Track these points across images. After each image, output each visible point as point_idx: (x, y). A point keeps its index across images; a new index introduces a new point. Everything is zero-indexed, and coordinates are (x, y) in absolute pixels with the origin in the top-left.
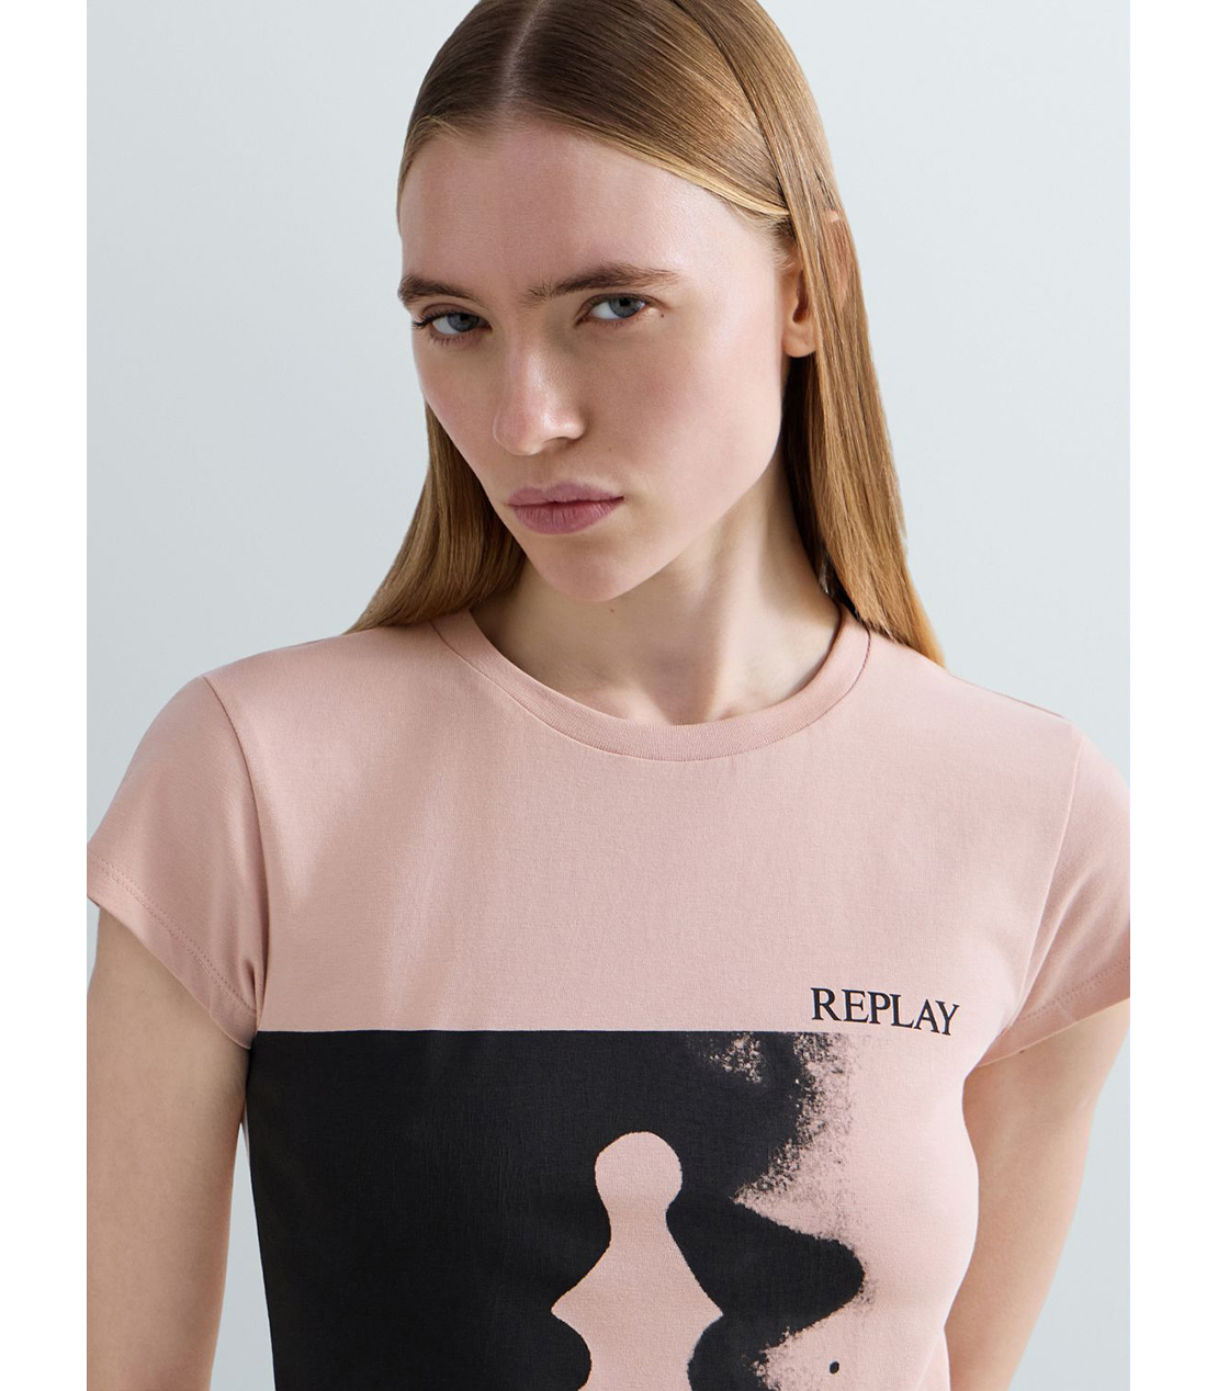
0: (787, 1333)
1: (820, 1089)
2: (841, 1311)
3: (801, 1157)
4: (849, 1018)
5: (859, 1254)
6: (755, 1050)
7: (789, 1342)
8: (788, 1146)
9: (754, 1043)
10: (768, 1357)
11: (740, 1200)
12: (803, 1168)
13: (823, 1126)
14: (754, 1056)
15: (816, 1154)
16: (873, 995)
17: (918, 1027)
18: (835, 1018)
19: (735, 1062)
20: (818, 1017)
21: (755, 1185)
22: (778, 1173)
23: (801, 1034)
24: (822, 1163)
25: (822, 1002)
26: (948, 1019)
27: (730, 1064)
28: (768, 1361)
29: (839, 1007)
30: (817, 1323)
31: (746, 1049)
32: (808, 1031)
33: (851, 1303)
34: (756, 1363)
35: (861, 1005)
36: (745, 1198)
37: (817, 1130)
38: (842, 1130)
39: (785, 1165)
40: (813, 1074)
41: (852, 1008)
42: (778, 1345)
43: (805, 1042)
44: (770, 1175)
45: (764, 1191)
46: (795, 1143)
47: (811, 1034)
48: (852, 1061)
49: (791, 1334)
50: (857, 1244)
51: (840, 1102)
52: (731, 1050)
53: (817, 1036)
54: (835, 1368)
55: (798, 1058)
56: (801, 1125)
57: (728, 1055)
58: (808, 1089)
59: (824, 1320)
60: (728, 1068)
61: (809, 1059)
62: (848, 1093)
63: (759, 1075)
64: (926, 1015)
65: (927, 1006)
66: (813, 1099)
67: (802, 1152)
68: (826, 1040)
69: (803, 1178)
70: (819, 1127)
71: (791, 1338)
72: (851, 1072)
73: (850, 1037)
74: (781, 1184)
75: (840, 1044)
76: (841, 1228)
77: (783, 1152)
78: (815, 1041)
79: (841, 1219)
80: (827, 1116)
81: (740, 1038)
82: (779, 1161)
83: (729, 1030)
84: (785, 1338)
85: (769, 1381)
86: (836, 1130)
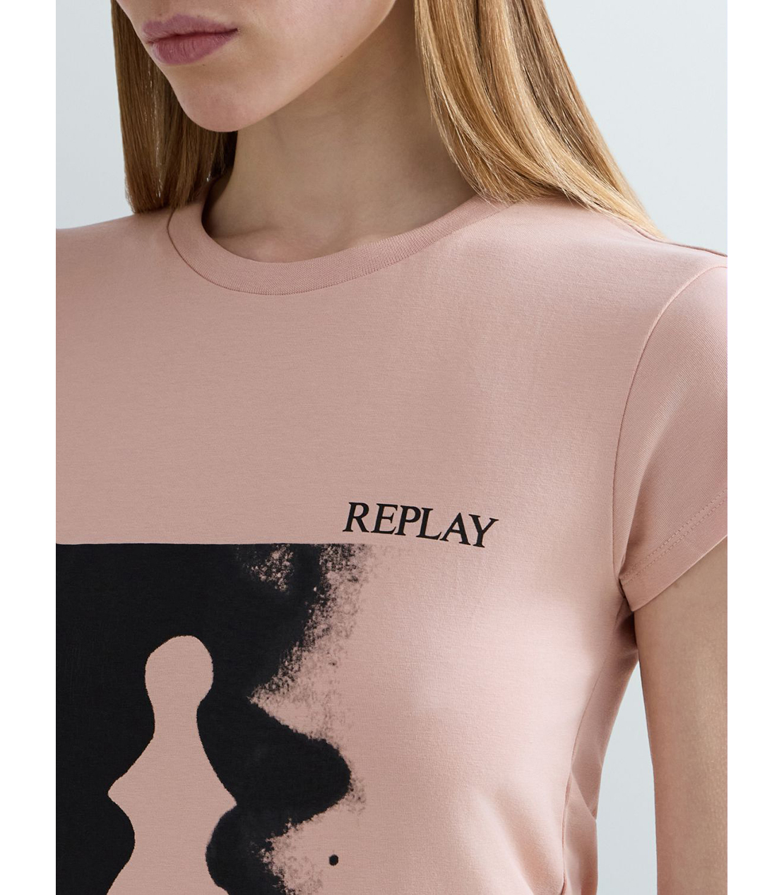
0: (289, 825)
1: (333, 596)
2: (336, 807)
3: (303, 659)
4: (377, 530)
5: (343, 753)
6: (287, 560)
7: (291, 832)
8: (295, 649)
9: (289, 554)
10: (273, 845)
11: (255, 700)
12: (303, 669)
13: (327, 630)
14: (286, 566)
15: (316, 656)
16: (405, 509)
17: (445, 539)
18: (364, 529)
19: (268, 574)
20: (348, 529)
21: (267, 685)
22: (284, 674)
23: (329, 545)
24: (319, 665)
25: (355, 516)
26: (481, 533)
27: (266, 574)
28: (273, 849)
29: (370, 521)
30: (315, 816)
31: (280, 560)
32: (336, 543)
33: (344, 800)
34: (263, 850)
35: (391, 518)
36: (259, 698)
37: (321, 634)
38: (344, 633)
39: (290, 667)
40: (331, 582)
41: (383, 520)
42: (281, 834)
43: (331, 552)
44: (279, 676)
45: (273, 691)
46: (301, 645)
47: (338, 545)
48: (368, 569)
49: (293, 825)
50: (341, 743)
51: (347, 608)
52: (269, 561)
53: (343, 546)
54: (334, 860)
55: (320, 567)
56: (309, 629)
57: (266, 565)
58: (322, 596)
59: (321, 815)
60: (263, 577)
61: (330, 568)
62: (358, 599)
63: (286, 584)
64: (456, 527)
65: (459, 519)
66: (324, 605)
67: (305, 654)
68: (349, 551)
69: (302, 679)
70: (323, 630)
71: (293, 828)
72: (366, 580)
73: (373, 548)
74: (286, 685)
75: (361, 554)
76: (327, 728)
77: (290, 653)
78: (340, 552)
79: (327, 719)
80: (333, 621)
81: (277, 549)
82: (287, 663)
83: (270, 542)
84: (287, 829)
85: (274, 868)
86: (338, 633)
